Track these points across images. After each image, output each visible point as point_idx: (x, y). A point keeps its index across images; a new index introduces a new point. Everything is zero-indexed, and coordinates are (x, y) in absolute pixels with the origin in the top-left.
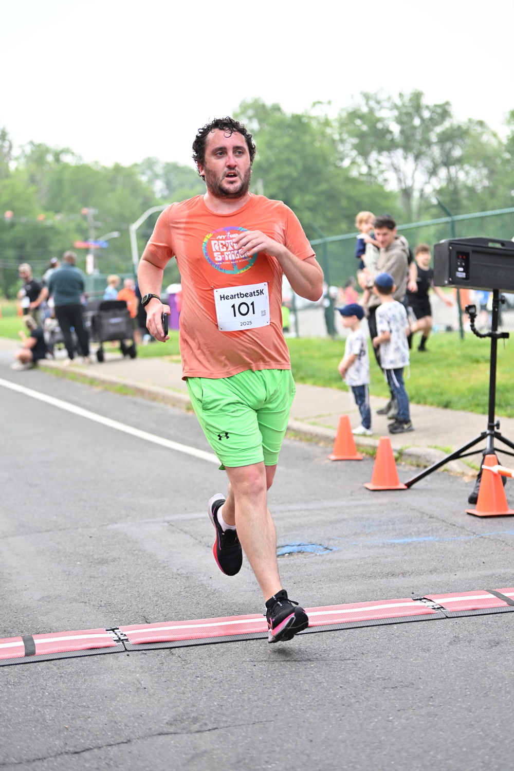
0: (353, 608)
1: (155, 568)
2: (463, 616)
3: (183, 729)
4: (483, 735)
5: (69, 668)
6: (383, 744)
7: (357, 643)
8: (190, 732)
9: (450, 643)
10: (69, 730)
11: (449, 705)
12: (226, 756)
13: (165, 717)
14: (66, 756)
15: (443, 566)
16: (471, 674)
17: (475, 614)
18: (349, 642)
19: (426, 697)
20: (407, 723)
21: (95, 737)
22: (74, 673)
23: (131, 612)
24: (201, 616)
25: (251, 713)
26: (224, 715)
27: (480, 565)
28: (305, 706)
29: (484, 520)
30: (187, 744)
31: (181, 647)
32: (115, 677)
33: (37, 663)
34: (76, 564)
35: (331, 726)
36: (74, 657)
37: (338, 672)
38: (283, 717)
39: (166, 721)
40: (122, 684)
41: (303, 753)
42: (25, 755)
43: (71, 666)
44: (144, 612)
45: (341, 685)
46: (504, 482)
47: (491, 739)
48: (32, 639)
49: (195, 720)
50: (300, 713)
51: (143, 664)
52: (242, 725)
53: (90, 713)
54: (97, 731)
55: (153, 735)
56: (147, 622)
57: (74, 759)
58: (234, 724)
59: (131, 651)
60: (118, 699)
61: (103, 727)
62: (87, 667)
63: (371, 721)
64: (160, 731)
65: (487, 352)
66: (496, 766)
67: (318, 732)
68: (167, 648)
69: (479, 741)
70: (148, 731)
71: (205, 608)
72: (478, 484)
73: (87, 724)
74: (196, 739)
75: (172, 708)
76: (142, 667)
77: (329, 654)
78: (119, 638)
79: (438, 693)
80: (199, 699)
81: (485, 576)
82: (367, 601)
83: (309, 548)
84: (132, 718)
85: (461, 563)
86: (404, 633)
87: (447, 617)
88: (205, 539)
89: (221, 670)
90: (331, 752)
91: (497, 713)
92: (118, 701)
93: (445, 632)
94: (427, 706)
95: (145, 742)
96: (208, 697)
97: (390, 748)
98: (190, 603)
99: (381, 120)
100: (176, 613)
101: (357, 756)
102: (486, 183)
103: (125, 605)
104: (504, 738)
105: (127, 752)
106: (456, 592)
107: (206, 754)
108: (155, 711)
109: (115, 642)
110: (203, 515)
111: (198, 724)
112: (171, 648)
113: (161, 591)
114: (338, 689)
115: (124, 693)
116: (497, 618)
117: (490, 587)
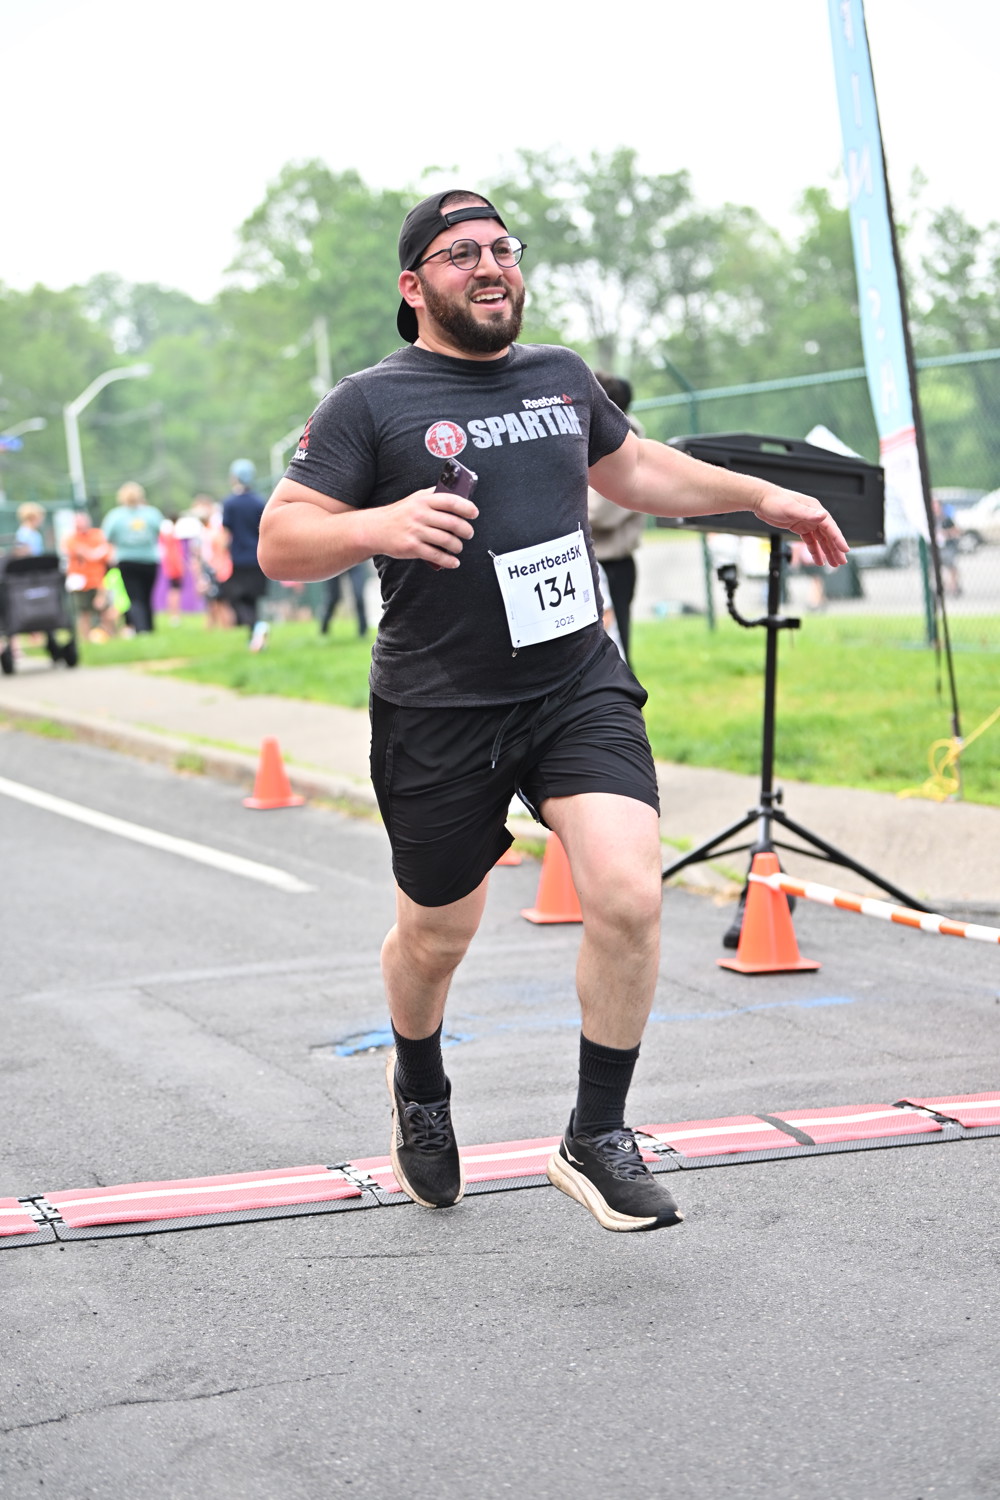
0: (500, 1151)
1: (115, 1078)
2: (713, 1168)
3: (168, 1392)
4: (750, 1395)
6: (557, 1415)
7: (508, 1221)
8: (183, 1398)
11: (685, 1338)
12: (253, 1444)
13: (134, 1370)
15: (674, 1069)
16: (726, 1278)
17: (735, 1161)
18: (494, 1220)
19: (641, 1323)
20: (606, 1374)
23: (67, 1165)
24: (206, 1172)
25: (302, 1360)
26: (249, 1362)
27: (744, 1067)
28: (407, 1344)
29: (754, 980)
30: (177, 1420)
31: (165, 1232)
32: (36, 1292)
35: (456, 1382)
37: (472, 1278)
38: (364, 1366)
39: (136, 1376)
40: (50, 1306)
41: (402, 1434)
44: (93, 1164)
45: (477, 1303)
46: (792, 905)
47: (764, 1402)
49: (194, 1374)
50: (397, 1357)
51: (90, 1267)
52: (285, 1382)
55: (110, 1405)
56: (99, 1184)
58: (270, 1381)
59: (67, 1241)
60: (43, 1336)
61: (13, 1390)
63: (534, 1370)
64: (125, 1396)
65: (759, 655)
66: (774, 1455)
67: (432, 1394)
68: (138, 1235)
69: (742, 1406)
70: (100, 1396)
71: (213, 1155)
72: (741, 911)
74: (195, 1411)
75: (148, 1352)
76: (89, 1272)
77: (453, 1242)
78: (45, 1217)
79: (663, 1316)
80: (201, 1332)
81: (754, 1089)
82: (527, 1138)
84: (70, 1373)
85: (708, 1063)
87: (681, 1168)
88: (213, 1020)
89: (244, 1276)
90: (457, 1431)
91: (775, 1352)
92: (42, 1340)
94: (642, 1340)
95: (95, 1419)
96: (218, 1328)
97: (571, 1422)
98: (184, 1146)
99: (554, 204)
100: (156, 1165)
101: (507, 1439)
102: (759, 327)
103: (57, 1151)
104: (789, 1400)
105: (59, 1439)
106: (698, 1119)
107: (215, 1441)
108: (114, 1359)
109: (37, 1224)
110: (209, 973)
111: (200, 1382)
112: (146, 1234)
113: (127, 1123)
114: (472, 1309)
115: (54, 1324)
116: (777, 1168)
117: (764, 1110)
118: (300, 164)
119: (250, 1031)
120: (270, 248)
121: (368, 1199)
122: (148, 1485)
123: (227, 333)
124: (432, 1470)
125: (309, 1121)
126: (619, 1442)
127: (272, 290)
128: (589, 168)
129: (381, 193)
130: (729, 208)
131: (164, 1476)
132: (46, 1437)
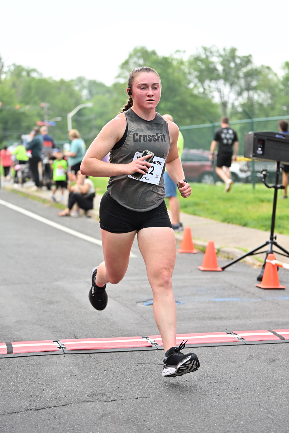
0: (193, 336)
1: (80, 308)
2: (255, 344)
3: (97, 399)
4: (267, 412)
5: (32, 362)
6: (210, 414)
8: (100, 401)
9: (248, 359)
10: (32, 397)
11: (247, 394)
12: (121, 416)
13: (86, 392)
14: (30, 411)
15: (243, 315)
16: (259, 377)
17: (261, 343)
19: (234, 389)
20: (224, 403)
21: (47, 401)
22: (35, 364)
23: (67, 332)
24: (107, 336)
25: (135, 393)
26: (120, 393)
27: (264, 316)
29: (266, 291)
30: (99, 408)
31: (95, 353)
32: (58, 368)
33: (14, 358)
34: (35, 303)
35: (180, 402)
36: (35, 356)
38: (153, 396)
39: (87, 394)
40: (62, 372)
41: (165, 416)
42: (7, 410)
43: (33, 361)
44: (74, 332)
46: (278, 269)
48: (11, 345)
49: (104, 395)
50: (163, 394)
51: (74, 362)
52: (130, 399)
53: (44, 388)
54: (48, 398)
55: (80, 402)
56: (76, 338)
57: (35, 413)
58: (126, 398)
59: (67, 354)
61: (52, 396)
62: (42, 361)
63: (203, 400)
64: (84, 400)
66: (274, 430)
67: (173, 405)
68: (88, 353)
70: (77, 399)
71: (109, 332)
72: (263, 270)
73: (42, 394)
74: (104, 406)
75: (90, 388)
76: (73, 363)
78: (61, 346)
79: (241, 387)
80: (106, 383)
81: (267, 322)
82: (200, 332)
84: (68, 392)
85: (253, 314)
86: (221, 352)
87: (246, 344)
89: (118, 367)
90: (181, 417)
92: (60, 382)
93: (245, 352)
94: (234, 394)
95: (75, 406)
96: (111, 382)
97: (214, 416)
98: (101, 329)
99: (212, 63)
100: (92, 334)
101: (195, 420)
102: (270, 101)
103: (64, 328)
104: (278, 414)
105: (65, 411)
106: (250, 330)
107: (110, 414)
108: (81, 389)
109: (58, 348)
111: (105, 397)
112: (90, 353)
113: (84, 321)
115: (63, 378)
116: (274, 346)
117: (270, 329)
118: (139, 48)
119: (119, 297)
121: (154, 347)
122: (91, 426)
123: (115, 96)
124: (174, 427)
125: (137, 324)
126: (228, 423)
128: (222, 53)
129: (162, 57)
130: (263, 66)
131: (95, 424)
132: (61, 410)
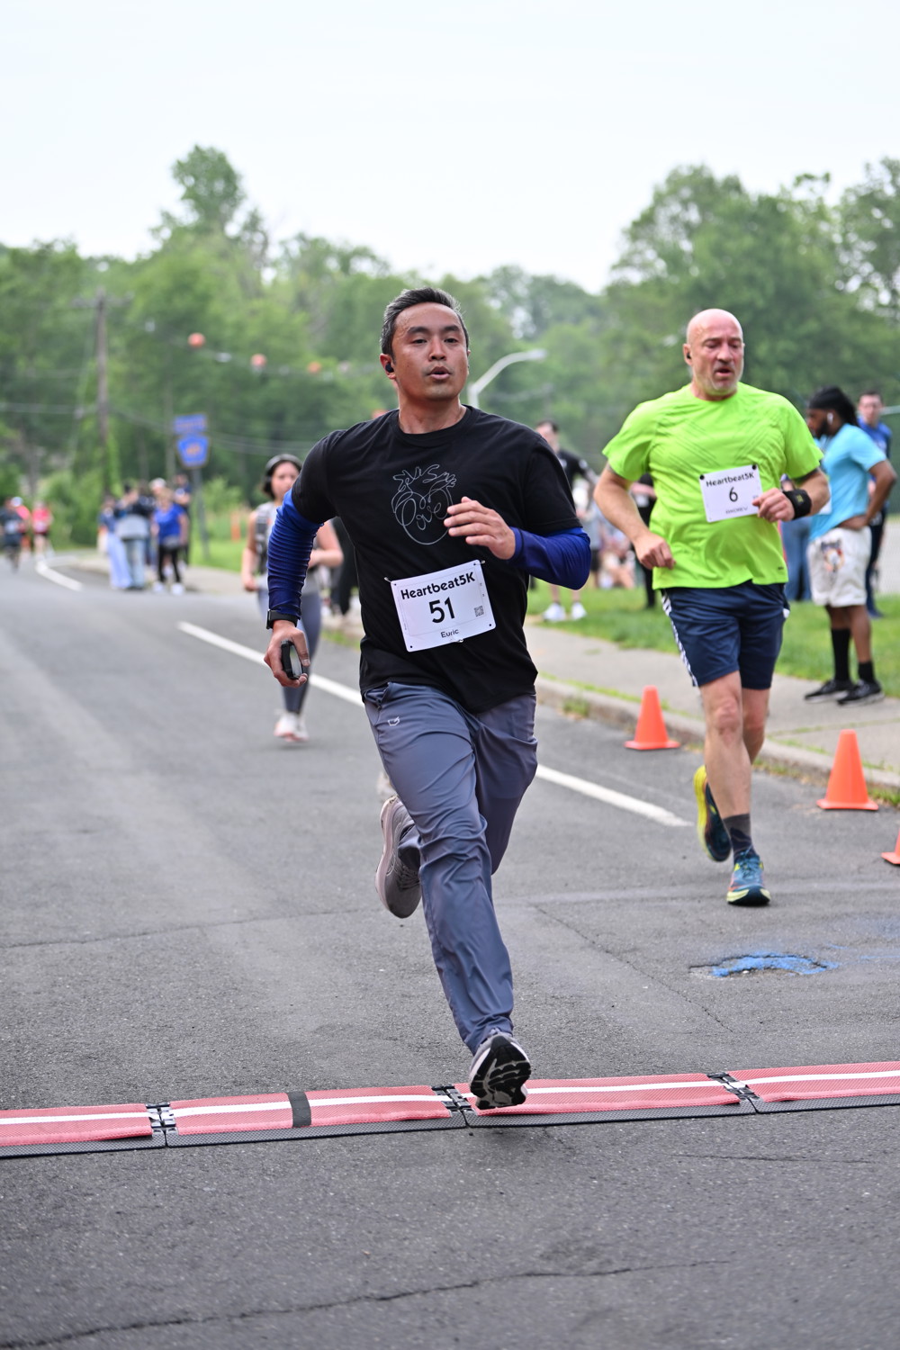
0: (868, 1071)
3: (570, 1268)
5: (369, 1151)
7: (875, 1134)
8: (579, 1274)
10: (372, 1258)
12: (646, 1319)
13: (537, 1246)
14: (367, 1303)
18: (861, 1131)
21: (416, 1273)
22: (377, 1160)
24: (598, 1073)
25: (687, 1247)
26: (640, 1246)
28: (784, 1240)
30: (577, 1293)
31: (563, 1124)
32: (449, 1171)
33: (314, 1141)
34: (378, 972)
35: (830, 1277)
36: (378, 1133)
37: (842, 1184)
38: (745, 1256)
39: (539, 1252)
40: (462, 1185)
41: (781, 1320)
42: (296, 1298)
43: (372, 1148)
45: (848, 1206)
48: (305, 1099)
49: (591, 1253)
50: (775, 1250)
52: (673, 1266)
55: (518, 1276)
57: (380, 1309)
58: (659, 1264)
59: (475, 1127)
60: (455, 1210)
61: (431, 1256)
62: (400, 1151)
64: (530, 1269)
67: (808, 1287)
70: (508, 1267)
71: (604, 1059)
73: (401, 1249)
74: (592, 1286)
75: (550, 1231)
76: (495, 1156)
77: (825, 1150)
78: (456, 1103)
80: (597, 1216)
82: (890, 1060)
83: (784, 963)
84: (481, 1244)
88: (602, 938)
89: (634, 1169)
90: (832, 1322)
92: (456, 1214)
95: (504, 1287)
96: (611, 1213)
98: (578, 1049)
105: (472, 1302)
107: (611, 1314)
108: (519, 1235)
109: (449, 1110)
110: (597, 896)
111: (596, 1260)
112: (546, 1125)
113: (527, 1025)
114: (842, 1212)
115: (465, 1200)
118: (685, 172)
119: (635, 949)
120: (654, 248)
121: (746, 1106)
125: (691, 1033)
127: (657, 284)
129: (759, 198)
131: (566, 1342)
132: (461, 1300)
